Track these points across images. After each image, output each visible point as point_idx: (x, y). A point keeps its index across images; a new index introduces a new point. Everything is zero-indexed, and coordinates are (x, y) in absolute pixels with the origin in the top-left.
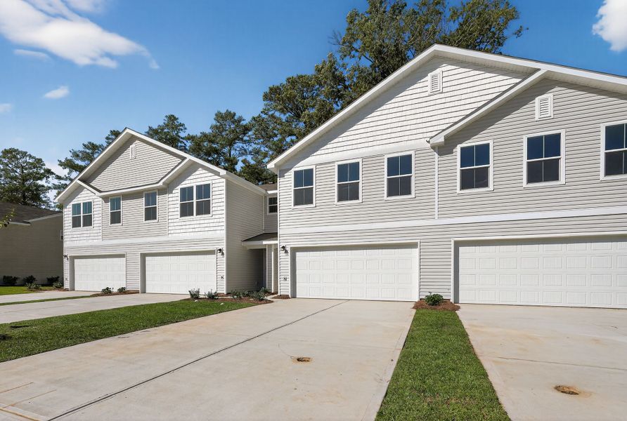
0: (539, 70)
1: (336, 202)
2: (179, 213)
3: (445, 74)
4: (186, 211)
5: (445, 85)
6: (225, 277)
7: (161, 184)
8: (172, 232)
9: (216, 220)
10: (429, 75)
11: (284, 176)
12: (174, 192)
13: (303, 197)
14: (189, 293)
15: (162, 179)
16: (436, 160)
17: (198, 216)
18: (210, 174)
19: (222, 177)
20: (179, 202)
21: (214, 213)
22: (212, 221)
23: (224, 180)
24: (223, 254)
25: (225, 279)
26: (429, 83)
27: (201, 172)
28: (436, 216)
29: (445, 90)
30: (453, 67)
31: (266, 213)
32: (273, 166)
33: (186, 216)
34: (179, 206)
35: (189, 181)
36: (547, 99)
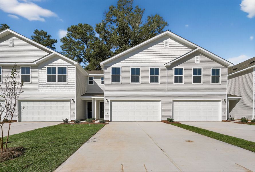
0: (197, 48)
1: (130, 83)
2: (46, 80)
3: (170, 42)
4: (51, 79)
5: (170, 46)
6: (75, 113)
7: (35, 63)
8: (41, 89)
9: (70, 85)
10: (165, 41)
11: (107, 69)
12: (42, 68)
13: (116, 79)
14: (63, 121)
15: (36, 61)
16: (167, 71)
17: (59, 83)
18: (67, 63)
19: (74, 65)
20: (46, 74)
21: (69, 82)
22: (68, 85)
23: (75, 67)
24: (74, 102)
25: (75, 114)
26: (164, 44)
27: (61, 61)
28: (167, 91)
29: (170, 47)
30: (172, 40)
31: (87, 84)
32: (103, 64)
33: (51, 82)
34: (46, 76)
35: (53, 65)
36: (198, 57)
